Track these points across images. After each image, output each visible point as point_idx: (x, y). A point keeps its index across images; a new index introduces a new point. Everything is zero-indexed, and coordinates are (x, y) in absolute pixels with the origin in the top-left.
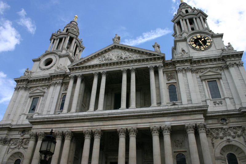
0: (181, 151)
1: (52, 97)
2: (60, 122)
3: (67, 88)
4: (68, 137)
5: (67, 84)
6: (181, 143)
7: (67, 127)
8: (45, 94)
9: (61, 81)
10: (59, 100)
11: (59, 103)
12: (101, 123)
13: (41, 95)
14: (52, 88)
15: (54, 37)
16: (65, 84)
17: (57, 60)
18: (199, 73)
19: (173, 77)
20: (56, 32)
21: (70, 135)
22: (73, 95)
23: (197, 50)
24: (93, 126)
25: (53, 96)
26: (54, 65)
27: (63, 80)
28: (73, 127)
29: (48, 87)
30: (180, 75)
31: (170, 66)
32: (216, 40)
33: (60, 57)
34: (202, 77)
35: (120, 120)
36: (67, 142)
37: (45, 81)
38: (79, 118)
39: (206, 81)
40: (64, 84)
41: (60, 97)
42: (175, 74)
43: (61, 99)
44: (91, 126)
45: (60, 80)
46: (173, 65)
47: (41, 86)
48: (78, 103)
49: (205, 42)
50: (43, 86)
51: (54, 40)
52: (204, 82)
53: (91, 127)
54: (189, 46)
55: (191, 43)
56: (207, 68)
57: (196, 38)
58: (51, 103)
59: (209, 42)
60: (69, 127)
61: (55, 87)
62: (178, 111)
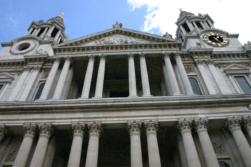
0: (223, 158)
1: (23, 84)
2: (34, 111)
3: (47, 75)
4: (45, 133)
5: (48, 71)
6: (220, 147)
7: (45, 119)
8: (14, 81)
9: (40, 66)
10: (35, 89)
11: (33, 92)
12: (101, 115)
13: (7, 81)
14: (25, 74)
15: (34, 26)
16: (45, 70)
17: (36, 45)
18: (222, 68)
19: (192, 69)
20: (37, 22)
21: (48, 130)
22: (57, 83)
23: (213, 46)
24: (88, 118)
25: (25, 83)
26: (32, 50)
27: (43, 64)
28: (56, 119)
29: (20, 72)
30: (201, 67)
31: (186, 58)
32: (231, 40)
33: (41, 43)
34: (227, 72)
35: (130, 110)
36: (43, 141)
37: (17, 66)
38: (66, 105)
39: (233, 76)
40: (43, 71)
41: (36, 85)
42: (193, 67)
43: (37, 87)
44: (85, 118)
45: (38, 65)
46: (189, 57)
47: (9, 72)
48: (63, 92)
49: (221, 40)
50: (12, 72)
51: (34, 29)
52: (230, 77)
53: (84, 120)
54: (203, 42)
55: (206, 39)
56: (230, 63)
57: (210, 35)
58: (22, 91)
59: (226, 40)
60: (48, 119)
61: (30, 73)
62: (214, 100)
